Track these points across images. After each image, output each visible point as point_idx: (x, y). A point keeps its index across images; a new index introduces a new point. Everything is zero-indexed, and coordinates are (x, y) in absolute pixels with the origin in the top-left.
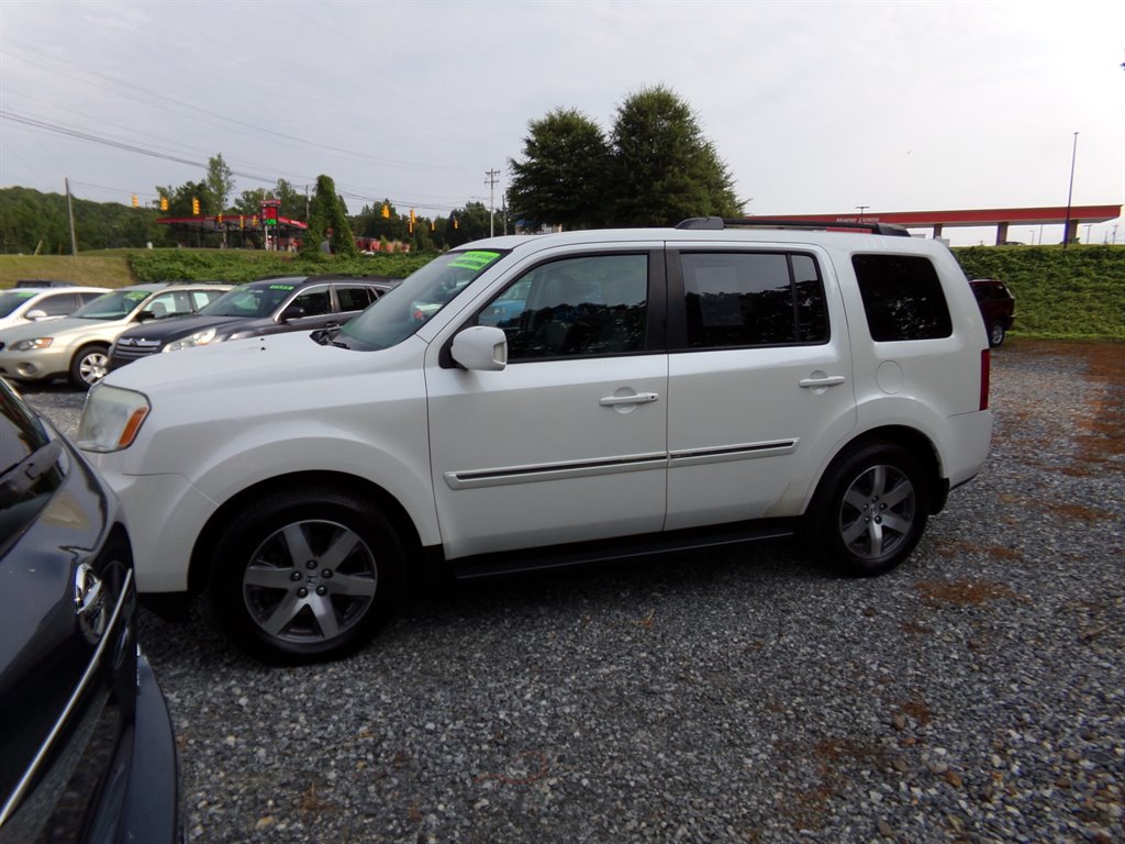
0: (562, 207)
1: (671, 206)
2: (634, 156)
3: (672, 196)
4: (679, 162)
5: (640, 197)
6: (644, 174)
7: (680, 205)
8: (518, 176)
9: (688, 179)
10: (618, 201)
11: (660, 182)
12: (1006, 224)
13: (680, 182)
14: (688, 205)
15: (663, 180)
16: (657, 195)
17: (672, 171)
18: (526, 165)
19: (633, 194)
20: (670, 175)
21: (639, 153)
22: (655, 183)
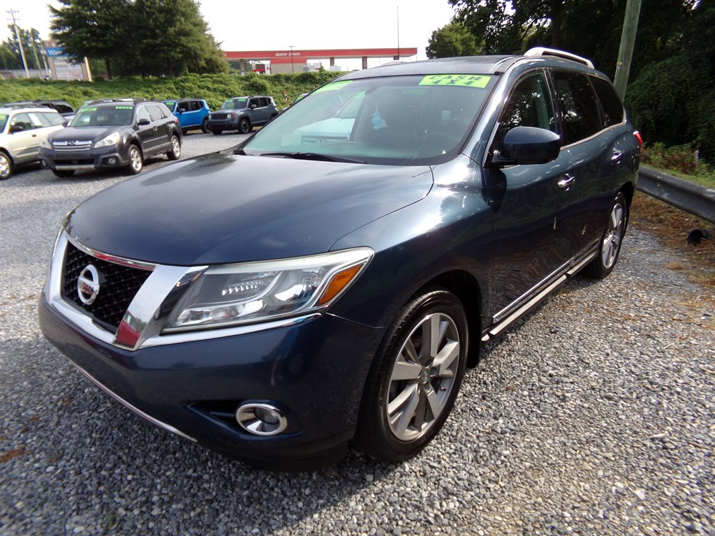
0: (100, 45)
1: (183, 46)
2: (150, 8)
3: (183, 38)
4: (183, 14)
5: (160, 39)
6: (160, 22)
7: (189, 45)
8: (56, 18)
9: (192, 26)
10: (145, 41)
11: (173, 28)
12: (366, 57)
13: (187, 28)
14: (195, 45)
15: (175, 27)
16: (173, 37)
17: (179, 20)
18: (63, 10)
19: (154, 36)
20: (178, 23)
21: (153, 6)
22: (169, 28)
